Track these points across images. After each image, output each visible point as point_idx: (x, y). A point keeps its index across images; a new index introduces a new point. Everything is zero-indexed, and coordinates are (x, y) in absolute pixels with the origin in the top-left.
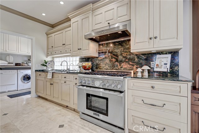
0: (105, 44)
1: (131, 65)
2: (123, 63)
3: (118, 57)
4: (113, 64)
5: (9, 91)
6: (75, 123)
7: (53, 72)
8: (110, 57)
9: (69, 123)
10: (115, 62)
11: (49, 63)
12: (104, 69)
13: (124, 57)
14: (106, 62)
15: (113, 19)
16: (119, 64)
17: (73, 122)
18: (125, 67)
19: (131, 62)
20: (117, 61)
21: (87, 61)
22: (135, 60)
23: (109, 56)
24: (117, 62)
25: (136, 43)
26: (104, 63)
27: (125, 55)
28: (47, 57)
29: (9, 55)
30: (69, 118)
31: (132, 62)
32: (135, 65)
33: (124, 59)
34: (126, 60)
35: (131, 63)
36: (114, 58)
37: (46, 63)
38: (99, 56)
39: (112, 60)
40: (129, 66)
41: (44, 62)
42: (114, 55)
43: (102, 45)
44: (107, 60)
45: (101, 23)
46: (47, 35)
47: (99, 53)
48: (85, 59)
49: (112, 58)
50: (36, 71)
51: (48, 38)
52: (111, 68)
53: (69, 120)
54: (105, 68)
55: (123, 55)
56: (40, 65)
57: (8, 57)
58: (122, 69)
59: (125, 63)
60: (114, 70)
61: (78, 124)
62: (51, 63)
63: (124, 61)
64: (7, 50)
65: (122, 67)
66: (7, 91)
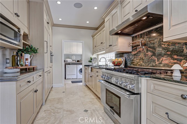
0: (138, 35)
1: (176, 59)
2: (163, 57)
3: (155, 49)
4: (149, 59)
5: (72, 79)
6: (97, 113)
7: (91, 67)
8: (145, 50)
9: (93, 111)
10: (151, 57)
11: (94, 60)
12: (138, 65)
13: (164, 49)
14: (140, 57)
15: (141, 4)
16: (156, 59)
17: (97, 112)
18: (166, 63)
19: (176, 55)
20: (154, 54)
21: (121, 57)
22: (183, 52)
23: (143, 50)
24: (154, 57)
25: (172, 26)
26: (138, 58)
27: (166, 46)
28: (93, 55)
29: (73, 55)
30: (96, 108)
31: (178, 56)
32: (184, 59)
33: (163, 52)
34: (168, 53)
35: (175, 57)
36: (150, 51)
37: (91, 60)
38: (132, 50)
39: (147, 54)
40: (172, 61)
41: (90, 59)
42: (150, 47)
43: (136, 37)
44: (141, 54)
45: (129, 13)
46: (93, 37)
47: (133, 47)
48: (119, 55)
49: (147, 52)
50: (85, 65)
51: (93, 39)
52: (146, 64)
53: (94, 108)
54: (139, 63)
55: (163, 46)
56: (87, 61)
57: (72, 56)
58: (162, 65)
59: (166, 57)
60: (150, 66)
61: (98, 115)
62: (95, 60)
63: (165, 54)
64: (72, 52)
65: (161, 63)
66: (71, 78)
